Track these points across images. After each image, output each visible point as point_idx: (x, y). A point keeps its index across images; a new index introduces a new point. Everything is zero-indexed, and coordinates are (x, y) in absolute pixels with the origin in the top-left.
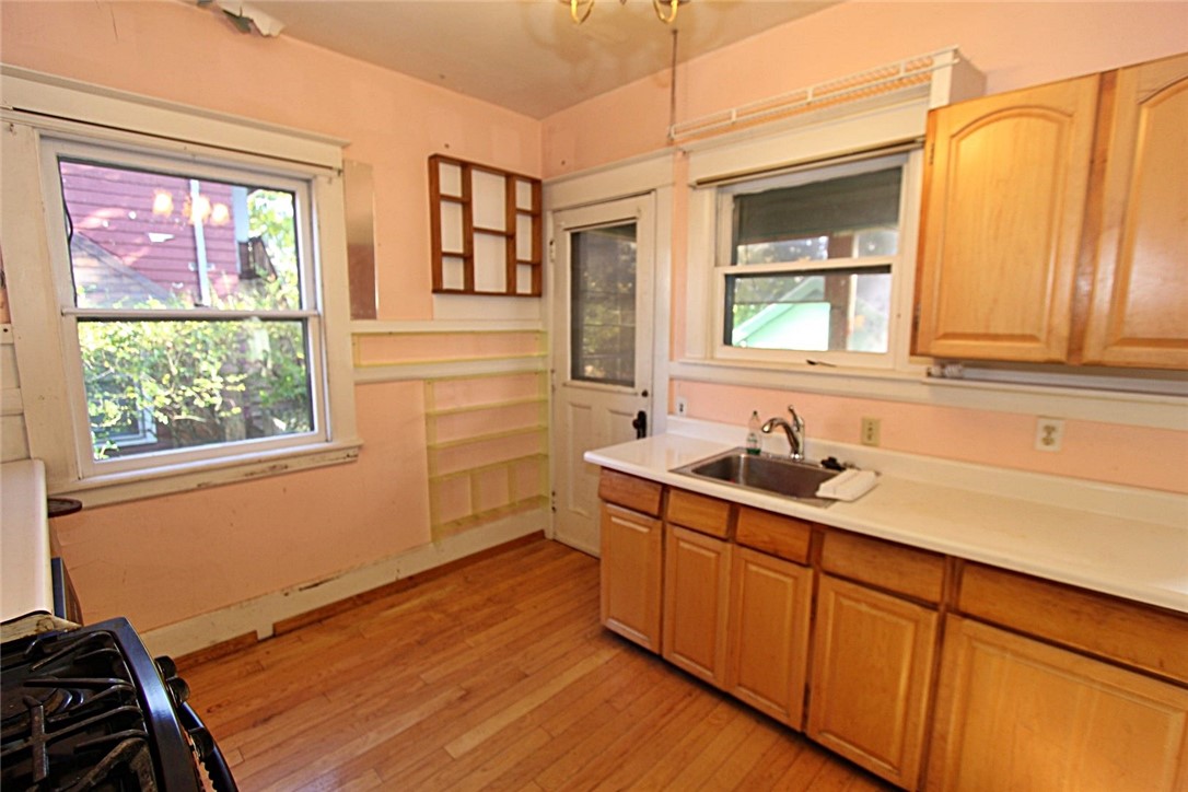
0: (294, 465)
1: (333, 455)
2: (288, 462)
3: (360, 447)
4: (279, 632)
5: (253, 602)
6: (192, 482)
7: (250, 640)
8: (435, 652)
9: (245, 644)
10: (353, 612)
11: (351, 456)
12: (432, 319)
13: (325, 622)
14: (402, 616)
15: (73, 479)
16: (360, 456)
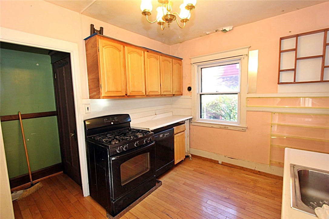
0: (229, 128)
1: (239, 128)
2: (228, 127)
3: (247, 128)
4: (223, 164)
5: (219, 154)
6: (211, 126)
7: (217, 162)
8: (238, 188)
9: (216, 162)
10: (239, 170)
11: (244, 130)
12: (277, 93)
13: (232, 168)
14: (244, 177)
15: (196, 120)
16: (247, 131)
